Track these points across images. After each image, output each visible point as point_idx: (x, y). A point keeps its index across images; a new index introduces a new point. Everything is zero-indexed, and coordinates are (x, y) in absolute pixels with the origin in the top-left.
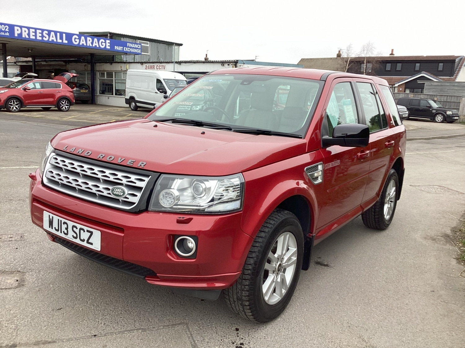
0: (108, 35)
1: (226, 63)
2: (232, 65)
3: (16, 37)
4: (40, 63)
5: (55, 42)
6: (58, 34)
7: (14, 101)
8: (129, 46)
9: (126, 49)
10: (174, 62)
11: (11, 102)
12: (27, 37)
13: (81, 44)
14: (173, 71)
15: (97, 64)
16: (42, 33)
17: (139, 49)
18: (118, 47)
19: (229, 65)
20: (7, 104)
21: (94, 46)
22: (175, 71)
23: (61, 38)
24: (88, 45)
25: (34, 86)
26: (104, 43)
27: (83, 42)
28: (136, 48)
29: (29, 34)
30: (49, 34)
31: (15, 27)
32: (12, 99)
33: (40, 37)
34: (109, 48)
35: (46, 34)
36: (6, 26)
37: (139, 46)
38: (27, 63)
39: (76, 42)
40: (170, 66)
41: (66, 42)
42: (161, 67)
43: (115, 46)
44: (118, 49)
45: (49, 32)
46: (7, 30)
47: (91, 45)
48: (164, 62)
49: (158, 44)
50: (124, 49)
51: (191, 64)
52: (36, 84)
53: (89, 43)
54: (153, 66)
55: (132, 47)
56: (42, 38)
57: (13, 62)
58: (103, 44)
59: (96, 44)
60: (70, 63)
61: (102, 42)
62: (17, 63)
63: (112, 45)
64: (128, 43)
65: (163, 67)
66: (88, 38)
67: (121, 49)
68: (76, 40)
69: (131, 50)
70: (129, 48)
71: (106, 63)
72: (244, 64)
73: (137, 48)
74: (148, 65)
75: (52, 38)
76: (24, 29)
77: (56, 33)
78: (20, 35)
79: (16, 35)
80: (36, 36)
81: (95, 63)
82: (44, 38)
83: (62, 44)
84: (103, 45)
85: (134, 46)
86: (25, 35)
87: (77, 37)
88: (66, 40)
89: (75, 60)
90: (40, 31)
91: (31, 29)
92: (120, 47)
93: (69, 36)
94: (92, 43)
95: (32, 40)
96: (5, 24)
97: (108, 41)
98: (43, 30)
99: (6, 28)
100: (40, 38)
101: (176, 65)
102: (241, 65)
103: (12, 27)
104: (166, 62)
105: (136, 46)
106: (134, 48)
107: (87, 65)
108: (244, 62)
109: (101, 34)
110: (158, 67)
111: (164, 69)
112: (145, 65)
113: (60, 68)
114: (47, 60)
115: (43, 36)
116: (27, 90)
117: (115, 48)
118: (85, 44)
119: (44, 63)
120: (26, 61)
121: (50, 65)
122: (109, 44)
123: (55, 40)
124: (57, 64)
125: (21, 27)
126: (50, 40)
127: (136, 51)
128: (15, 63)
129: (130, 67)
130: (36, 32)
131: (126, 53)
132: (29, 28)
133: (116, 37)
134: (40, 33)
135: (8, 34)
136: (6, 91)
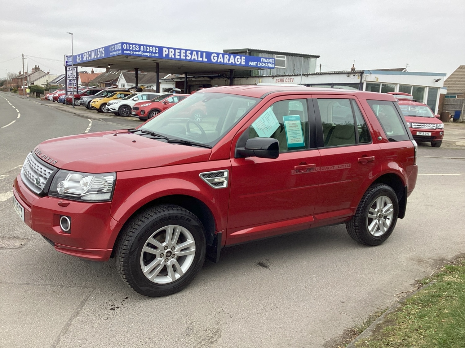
0: (246, 52)
1: (352, 74)
2: (358, 76)
3: (164, 57)
4: (191, 79)
5: (196, 60)
6: (199, 53)
7: (155, 113)
8: (262, 61)
9: (260, 64)
10: (301, 75)
11: (153, 114)
12: (173, 57)
13: (219, 61)
14: (300, 83)
15: (235, 79)
16: (186, 53)
17: (272, 63)
18: (252, 62)
19: (354, 75)
20: (150, 115)
21: (230, 62)
22: (302, 83)
23: (202, 57)
24: (225, 62)
25: (173, 100)
26: (240, 59)
27: (220, 59)
28: (269, 63)
29: (174, 55)
30: (191, 54)
31: (164, 49)
32: (154, 111)
33: (184, 56)
34: (244, 63)
35: (189, 53)
36: (157, 48)
37: (272, 61)
38: (181, 79)
39: (214, 59)
40: (297, 79)
41: (206, 60)
42: (289, 80)
43: (250, 62)
44: (253, 64)
45: (192, 51)
46: (157, 51)
47: (228, 62)
48: (293, 75)
49: (295, 57)
50: (258, 64)
51: (317, 76)
52: (174, 98)
53: (226, 60)
54: (283, 79)
55: (266, 62)
56: (186, 57)
57: (171, 78)
58: (238, 60)
59: (232, 61)
60: (214, 79)
61: (238, 59)
62: (174, 80)
63: (247, 61)
64: (262, 59)
65: (291, 80)
66: (226, 56)
67: (255, 64)
68: (215, 58)
69: (265, 65)
70: (262, 63)
71: (243, 78)
72: (371, 74)
73: (271, 63)
74: (278, 78)
75: (194, 57)
76: (170, 50)
77: (197, 52)
78: (168, 55)
79: (164, 56)
80: (180, 55)
81: (234, 78)
82: (187, 58)
83: (202, 62)
84: (238, 62)
85: (268, 61)
86: (171, 55)
87: (216, 55)
88: (206, 58)
89: (218, 76)
90: (184, 51)
91: (176, 50)
92: (254, 62)
93: (209, 54)
94: (229, 60)
95: (177, 59)
96: (155, 47)
97: (243, 58)
98: (186, 50)
99: (156, 50)
100: (184, 58)
101: (304, 77)
102: (367, 75)
103: (161, 49)
104: (294, 75)
105: (270, 61)
106: (267, 63)
107: (227, 80)
108: (370, 72)
109: (241, 51)
110: (287, 80)
111: (292, 81)
112: (275, 78)
113: (207, 83)
114: (196, 76)
115: (186, 56)
116: (167, 104)
117: (250, 64)
118: (222, 62)
119: (193, 79)
120: (180, 78)
121: (199, 81)
122: (244, 60)
123: (196, 59)
124: (204, 79)
125: (168, 48)
126: (192, 59)
127: (269, 65)
128: (172, 79)
129: (263, 81)
130: (180, 53)
131: (260, 68)
132: (175, 49)
133: (255, 53)
134: (184, 53)
135: (157, 55)
136: (150, 104)
